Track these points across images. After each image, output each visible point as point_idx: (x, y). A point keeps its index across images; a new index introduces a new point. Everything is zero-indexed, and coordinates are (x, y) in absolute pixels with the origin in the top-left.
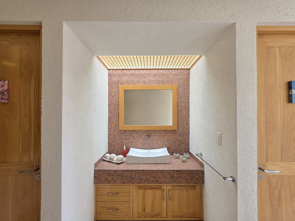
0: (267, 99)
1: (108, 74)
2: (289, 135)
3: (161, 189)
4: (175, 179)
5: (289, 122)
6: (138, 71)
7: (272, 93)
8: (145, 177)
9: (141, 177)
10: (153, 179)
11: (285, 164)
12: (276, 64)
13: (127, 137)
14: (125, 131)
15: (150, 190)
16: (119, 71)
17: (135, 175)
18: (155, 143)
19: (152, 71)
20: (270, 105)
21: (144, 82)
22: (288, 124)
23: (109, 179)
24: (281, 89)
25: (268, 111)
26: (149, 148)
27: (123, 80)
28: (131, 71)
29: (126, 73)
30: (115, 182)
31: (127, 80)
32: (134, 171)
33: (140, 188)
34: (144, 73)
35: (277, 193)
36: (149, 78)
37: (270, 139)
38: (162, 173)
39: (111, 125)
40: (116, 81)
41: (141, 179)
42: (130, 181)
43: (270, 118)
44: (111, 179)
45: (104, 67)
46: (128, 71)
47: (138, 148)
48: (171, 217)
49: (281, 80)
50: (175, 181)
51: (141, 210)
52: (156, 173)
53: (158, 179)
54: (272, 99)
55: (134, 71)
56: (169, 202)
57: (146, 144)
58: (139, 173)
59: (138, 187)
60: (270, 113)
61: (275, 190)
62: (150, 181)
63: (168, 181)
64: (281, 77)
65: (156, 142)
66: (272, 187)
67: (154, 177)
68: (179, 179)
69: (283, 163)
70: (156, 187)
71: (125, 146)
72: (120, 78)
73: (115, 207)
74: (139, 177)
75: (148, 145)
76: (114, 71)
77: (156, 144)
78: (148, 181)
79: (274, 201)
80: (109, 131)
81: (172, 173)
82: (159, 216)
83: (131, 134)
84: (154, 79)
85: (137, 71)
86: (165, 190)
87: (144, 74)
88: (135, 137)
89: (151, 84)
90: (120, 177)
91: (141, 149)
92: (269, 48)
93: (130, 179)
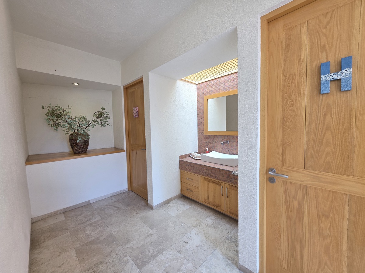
0: (286, 94)
1: (197, 89)
2: (318, 136)
3: (220, 185)
4: (231, 179)
5: (320, 120)
6: (219, 79)
7: (293, 86)
8: (208, 172)
9: (205, 171)
10: (213, 175)
11: (311, 172)
12: (301, 46)
13: (210, 141)
14: (209, 136)
15: (212, 184)
16: (204, 84)
17: (202, 169)
18: (233, 148)
19: (231, 76)
20: (290, 100)
21: (224, 89)
22: (318, 122)
23: (187, 168)
24: (307, 78)
25: (287, 107)
26: (229, 153)
27: (207, 91)
28: (212, 81)
29: (208, 84)
30: (190, 171)
31: (210, 91)
32: (200, 165)
33: (206, 179)
34: (224, 79)
35: (296, 204)
36: (228, 84)
37: (288, 141)
38: (220, 171)
39: (200, 130)
40: (202, 93)
41: (205, 173)
42: (198, 172)
43: (289, 116)
44: (188, 168)
45: (190, 84)
46: (210, 82)
47: (219, 152)
48: (228, 212)
49: (308, 66)
50: (231, 181)
51: (206, 198)
52: (216, 170)
53: (217, 176)
54: (293, 93)
55: (215, 80)
56: (227, 199)
57: (226, 149)
58: (204, 168)
59: (204, 179)
60: (290, 109)
61: (294, 200)
62: (212, 176)
63: (225, 180)
64: (308, 62)
65: (235, 148)
66: (289, 195)
67: (214, 173)
68: (234, 180)
69: (307, 171)
70: (217, 182)
71: (207, 148)
72: (205, 90)
73: (191, 189)
74: (204, 171)
75: (227, 150)
76: (201, 84)
77: (235, 150)
78: (210, 175)
79: (291, 211)
80: (198, 136)
81: (228, 173)
82: (219, 208)
83: (213, 139)
84: (232, 84)
85: (217, 80)
86: (224, 187)
87: (223, 81)
88: (217, 142)
89: (230, 90)
90: (193, 168)
91: (222, 153)
92: (290, 30)
93: (198, 171)
